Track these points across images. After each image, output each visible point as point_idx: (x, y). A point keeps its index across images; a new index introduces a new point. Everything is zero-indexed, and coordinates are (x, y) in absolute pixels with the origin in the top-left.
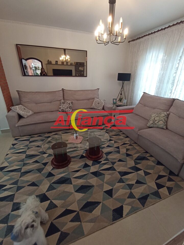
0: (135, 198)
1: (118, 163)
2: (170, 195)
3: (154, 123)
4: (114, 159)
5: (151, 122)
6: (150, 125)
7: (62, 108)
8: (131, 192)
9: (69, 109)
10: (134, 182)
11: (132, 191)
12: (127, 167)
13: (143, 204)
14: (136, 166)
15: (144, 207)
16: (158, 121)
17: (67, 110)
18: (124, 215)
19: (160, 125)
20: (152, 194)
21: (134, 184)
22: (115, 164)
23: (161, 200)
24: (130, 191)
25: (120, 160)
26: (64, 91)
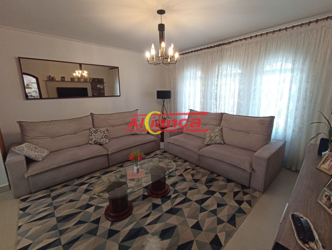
0: (224, 222)
1: (189, 193)
2: (252, 207)
3: (211, 140)
4: (184, 189)
5: (208, 139)
6: (208, 142)
7: (95, 139)
8: (218, 218)
9: (104, 138)
10: (215, 207)
11: (218, 216)
12: (201, 194)
13: (234, 225)
14: (209, 189)
15: (236, 227)
16: (214, 137)
17: (102, 140)
18: (223, 244)
19: (218, 140)
20: (237, 212)
21: (217, 209)
22: (188, 194)
23: (247, 215)
24: (215, 217)
25: (191, 189)
26: (94, 115)
